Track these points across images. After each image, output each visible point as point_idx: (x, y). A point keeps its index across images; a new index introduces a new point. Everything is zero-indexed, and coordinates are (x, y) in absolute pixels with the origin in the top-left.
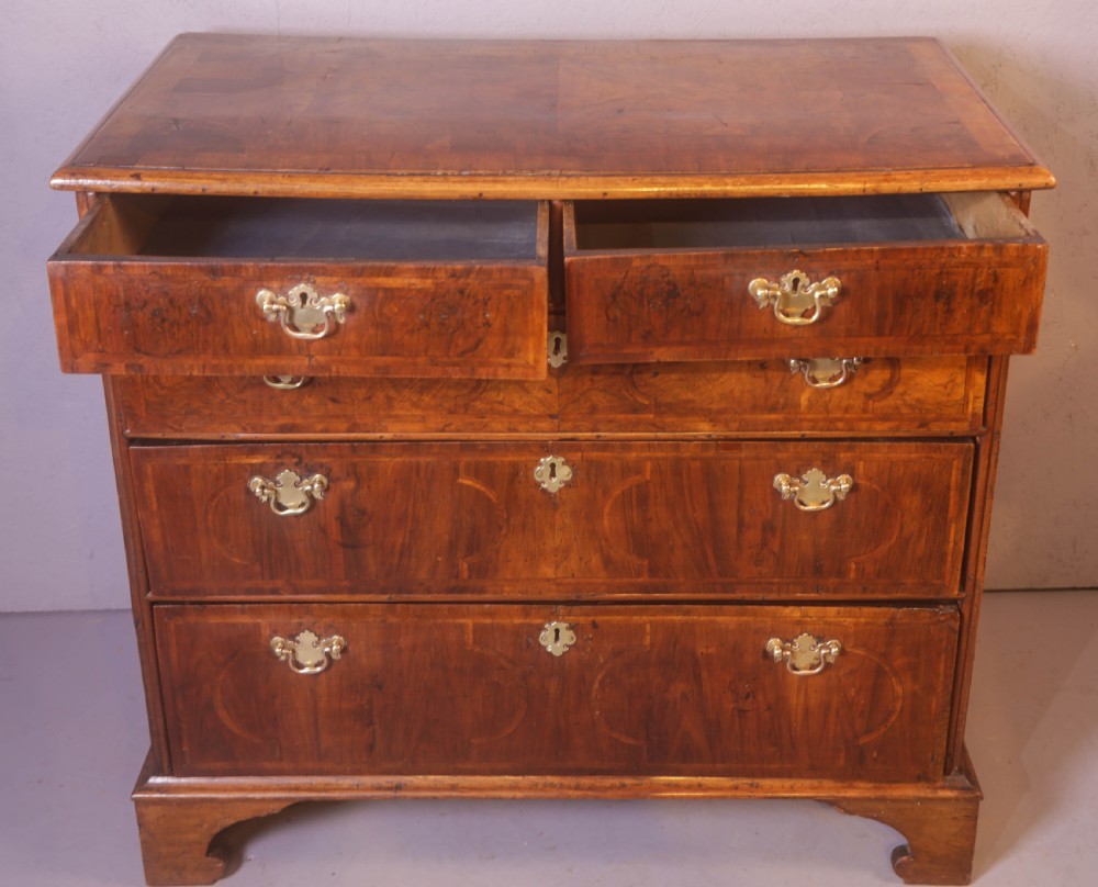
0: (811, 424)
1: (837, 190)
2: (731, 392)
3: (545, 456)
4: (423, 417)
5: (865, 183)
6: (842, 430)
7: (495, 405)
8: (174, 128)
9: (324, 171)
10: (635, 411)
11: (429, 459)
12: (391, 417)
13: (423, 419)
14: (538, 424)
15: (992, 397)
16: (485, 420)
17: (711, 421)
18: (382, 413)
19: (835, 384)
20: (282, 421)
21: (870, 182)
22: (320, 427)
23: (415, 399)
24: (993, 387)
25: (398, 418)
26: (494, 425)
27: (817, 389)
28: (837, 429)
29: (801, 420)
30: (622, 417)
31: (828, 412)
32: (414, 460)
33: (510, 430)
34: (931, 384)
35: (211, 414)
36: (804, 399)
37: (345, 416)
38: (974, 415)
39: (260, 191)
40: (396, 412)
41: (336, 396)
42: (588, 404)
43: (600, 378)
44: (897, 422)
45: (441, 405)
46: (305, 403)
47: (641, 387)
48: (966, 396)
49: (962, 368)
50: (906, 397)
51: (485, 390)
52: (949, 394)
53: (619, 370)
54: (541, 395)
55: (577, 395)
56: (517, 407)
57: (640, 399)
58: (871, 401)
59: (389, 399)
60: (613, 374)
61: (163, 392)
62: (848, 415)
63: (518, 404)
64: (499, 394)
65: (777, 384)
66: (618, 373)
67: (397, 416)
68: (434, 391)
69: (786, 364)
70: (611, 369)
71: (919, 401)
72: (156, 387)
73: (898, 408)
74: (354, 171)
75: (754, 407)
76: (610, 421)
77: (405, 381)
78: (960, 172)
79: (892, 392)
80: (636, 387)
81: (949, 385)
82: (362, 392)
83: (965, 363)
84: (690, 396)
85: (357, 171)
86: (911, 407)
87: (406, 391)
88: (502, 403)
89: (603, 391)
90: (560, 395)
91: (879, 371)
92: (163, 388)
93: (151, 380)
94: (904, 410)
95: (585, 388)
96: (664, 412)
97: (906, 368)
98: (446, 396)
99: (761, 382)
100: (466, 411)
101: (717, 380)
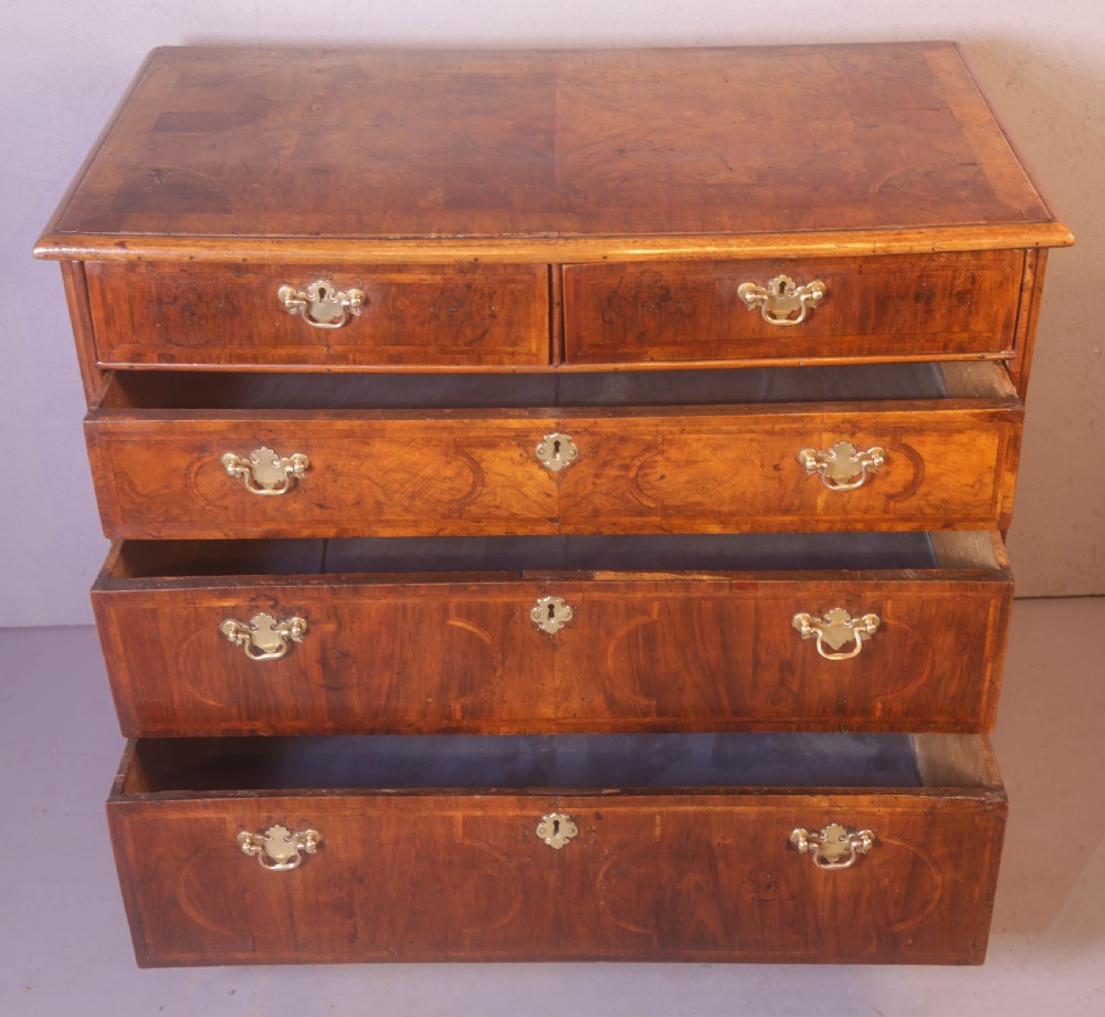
0: (827, 527)
1: (845, 249)
2: (743, 494)
3: (543, 596)
4: (415, 522)
5: (874, 243)
7: (491, 509)
8: (157, 180)
10: (640, 514)
11: (416, 600)
12: (381, 521)
13: (416, 524)
14: (537, 527)
16: (481, 525)
17: (722, 522)
18: (371, 517)
19: (855, 485)
21: (880, 242)
22: (306, 532)
23: (406, 504)
25: (388, 524)
26: (490, 529)
27: (835, 491)
28: (856, 531)
29: (817, 521)
30: (628, 519)
31: (846, 513)
32: (400, 601)
33: (508, 534)
34: (958, 484)
35: (191, 520)
36: (820, 502)
37: (332, 522)
38: (1001, 515)
39: (247, 258)
40: (386, 517)
41: (322, 502)
42: (590, 507)
43: (604, 480)
44: (919, 524)
45: (434, 510)
46: (289, 508)
47: (647, 489)
48: (995, 496)
49: (990, 467)
50: (931, 498)
51: (480, 495)
52: (976, 495)
53: (623, 473)
54: (541, 498)
55: (579, 499)
56: (515, 511)
57: (645, 502)
58: (892, 503)
59: (379, 504)
60: (617, 477)
61: (139, 500)
62: (867, 517)
63: (516, 508)
64: (495, 499)
65: (792, 485)
66: (622, 476)
67: (388, 521)
68: (427, 497)
69: (801, 465)
70: (615, 472)
71: (944, 501)
72: (133, 494)
73: (921, 509)
74: (344, 235)
75: (767, 510)
76: (614, 525)
77: (396, 487)
78: (975, 230)
79: (915, 493)
80: (641, 490)
81: (977, 486)
82: (350, 497)
83: (994, 464)
84: (699, 498)
85: (348, 235)
86: (935, 507)
87: (397, 496)
88: (498, 507)
89: (607, 494)
90: (560, 498)
91: (902, 472)
92: (139, 495)
93: (127, 488)
94: (928, 511)
95: (587, 492)
96: (671, 515)
97: (931, 469)
98: (439, 501)
99: (775, 484)
100: (460, 517)
101: (727, 482)
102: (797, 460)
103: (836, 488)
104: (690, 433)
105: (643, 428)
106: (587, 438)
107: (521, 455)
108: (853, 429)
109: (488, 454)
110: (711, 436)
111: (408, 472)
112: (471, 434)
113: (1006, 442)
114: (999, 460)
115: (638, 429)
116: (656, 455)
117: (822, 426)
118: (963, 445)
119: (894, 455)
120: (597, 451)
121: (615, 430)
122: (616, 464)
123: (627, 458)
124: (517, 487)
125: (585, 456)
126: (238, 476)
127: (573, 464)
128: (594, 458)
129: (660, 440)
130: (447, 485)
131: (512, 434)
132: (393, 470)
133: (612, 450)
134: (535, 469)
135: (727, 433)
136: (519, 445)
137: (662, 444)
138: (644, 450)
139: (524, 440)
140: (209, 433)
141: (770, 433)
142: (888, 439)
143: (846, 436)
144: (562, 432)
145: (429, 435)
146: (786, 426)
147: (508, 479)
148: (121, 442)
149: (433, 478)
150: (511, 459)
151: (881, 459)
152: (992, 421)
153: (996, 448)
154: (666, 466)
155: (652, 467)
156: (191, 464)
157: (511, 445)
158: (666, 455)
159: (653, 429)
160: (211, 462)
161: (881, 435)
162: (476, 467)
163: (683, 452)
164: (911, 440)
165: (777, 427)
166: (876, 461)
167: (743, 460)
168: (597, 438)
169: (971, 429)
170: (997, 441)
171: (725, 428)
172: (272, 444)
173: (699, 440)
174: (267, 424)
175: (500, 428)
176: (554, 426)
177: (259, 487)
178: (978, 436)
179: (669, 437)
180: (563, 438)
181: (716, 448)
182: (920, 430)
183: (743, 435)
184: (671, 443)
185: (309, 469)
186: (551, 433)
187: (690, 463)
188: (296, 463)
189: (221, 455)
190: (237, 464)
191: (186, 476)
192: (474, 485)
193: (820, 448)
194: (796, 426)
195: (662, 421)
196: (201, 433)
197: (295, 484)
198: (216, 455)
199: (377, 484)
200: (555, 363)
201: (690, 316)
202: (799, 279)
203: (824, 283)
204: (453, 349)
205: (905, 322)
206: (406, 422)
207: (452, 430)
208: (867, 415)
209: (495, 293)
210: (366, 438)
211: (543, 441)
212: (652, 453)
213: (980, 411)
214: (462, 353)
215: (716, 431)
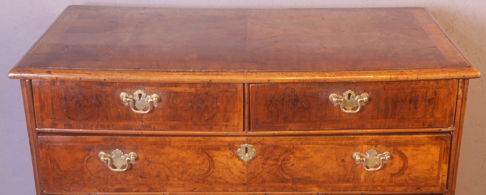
0: (366, 188)
1: (378, 78)
2: (328, 173)
5: (391, 75)
6: (380, 191)
7: (217, 179)
8: (67, 49)
9: (137, 70)
10: (283, 182)
12: (168, 185)
13: (183, 186)
14: (237, 188)
15: (451, 175)
16: (212, 186)
17: (319, 186)
18: (164, 183)
19: (377, 169)
20: (117, 187)
21: (393, 75)
22: (135, 189)
23: (180, 176)
24: (451, 170)
25: (171, 186)
26: (216, 188)
27: (368, 171)
28: (378, 190)
29: (361, 186)
30: (277, 184)
31: (374, 183)
33: (224, 191)
34: (422, 169)
35: (84, 183)
36: (362, 177)
37: (146, 184)
38: (442, 183)
39: (107, 79)
40: (171, 182)
41: (142, 175)
42: (261, 179)
43: (267, 166)
44: (406, 187)
45: (192, 179)
46: (128, 178)
47: (286, 170)
48: (438, 175)
49: (436, 162)
50: (410, 175)
51: (213, 172)
52: (430, 174)
53: (275, 163)
54: (239, 174)
55: (256, 174)
56: (228, 180)
57: (285, 176)
58: (394, 178)
59: (167, 176)
60: (273, 165)
61: (61, 173)
62: (383, 184)
64: (219, 174)
65: (350, 169)
66: (275, 164)
67: (171, 184)
68: (189, 173)
69: (354, 160)
70: (272, 162)
71: (416, 177)
72: (59, 171)
73: (406, 181)
74: (151, 70)
75: (339, 181)
76: (271, 187)
77: (175, 168)
78: (436, 70)
79: (403, 173)
80: (284, 171)
81: (431, 170)
82: (154, 173)
83: (438, 160)
84: (309, 175)
85: (152, 70)
86: (413, 180)
87: (175, 173)
88: (220, 178)
89: (268, 172)
90: (248, 174)
91: (398, 163)
92: (61, 171)
93: (56, 167)
94: (410, 182)
95: (260, 171)
96: (296, 183)
97: (410, 162)
98: (194, 175)
99: (342, 168)
100: (203, 182)
101: (322, 167)
102: (352, 157)
103: (369, 170)
104: (305, 144)
105: (284, 142)
106: (260, 146)
107: (231, 154)
108: (376, 144)
109: (216, 153)
110: (314, 146)
111: (181, 161)
112: (209, 144)
113: (443, 150)
114: (440, 158)
115: (282, 142)
116: (290, 154)
117: (363, 142)
118: (424, 151)
119: (393, 155)
120: (265, 152)
121: (272, 143)
122: (273, 158)
123: (277, 155)
124: (229, 168)
125: (259, 155)
126: (105, 162)
127: (254, 158)
128: (263, 155)
129: (292, 148)
130: (197, 168)
131: (227, 144)
132: (174, 160)
133: (271, 152)
134: (236, 160)
135: (321, 144)
136: (230, 149)
137: (293, 149)
138: (285, 152)
139: (232, 147)
140: (93, 142)
141: (340, 145)
142: (392, 148)
143: (373, 147)
144: (249, 143)
145: (190, 144)
146: (347, 142)
147: (225, 165)
148: (54, 146)
149: (191, 164)
150: (226, 156)
151: (389, 157)
152: (437, 140)
153: (439, 153)
154: (294, 160)
155: (288, 160)
156: (85, 157)
157: (226, 149)
158: (294, 154)
159: (289, 142)
160: (93, 156)
161: (389, 146)
162: (211, 159)
163: (302, 153)
164: (401, 148)
165: (343, 142)
166: (386, 157)
167: (328, 157)
168: (264, 146)
169: (428, 143)
170: (439, 149)
171: (320, 142)
172: (121, 148)
173: (309, 148)
174: (119, 138)
175: (221, 141)
176: (245, 140)
177: (115, 168)
178: (431, 147)
179: (296, 146)
180: (250, 146)
181: (316, 151)
182: (406, 144)
183: (328, 146)
184: (297, 149)
185: (137, 159)
186: (244, 144)
187: (305, 158)
188: (131, 156)
189: (98, 153)
190: (105, 157)
191: (82, 162)
192: (210, 168)
193: (362, 152)
194: (351, 142)
195: (293, 139)
196: (90, 142)
197: (131, 167)
198: (96, 153)
199: (167, 167)
200: (246, 131)
201: (307, 109)
202: (357, 92)
203: (368, 94)
204: (199, 123)
205: (405, 113)
206: (180, 138)
207: (199, 141)
208: (383, 137)
209: (219, 97)
210: (162, 145)
211: (240, 147)
212: (288, 153)
213: (432, 136)
214: (203, 125)
215: (317, 144)
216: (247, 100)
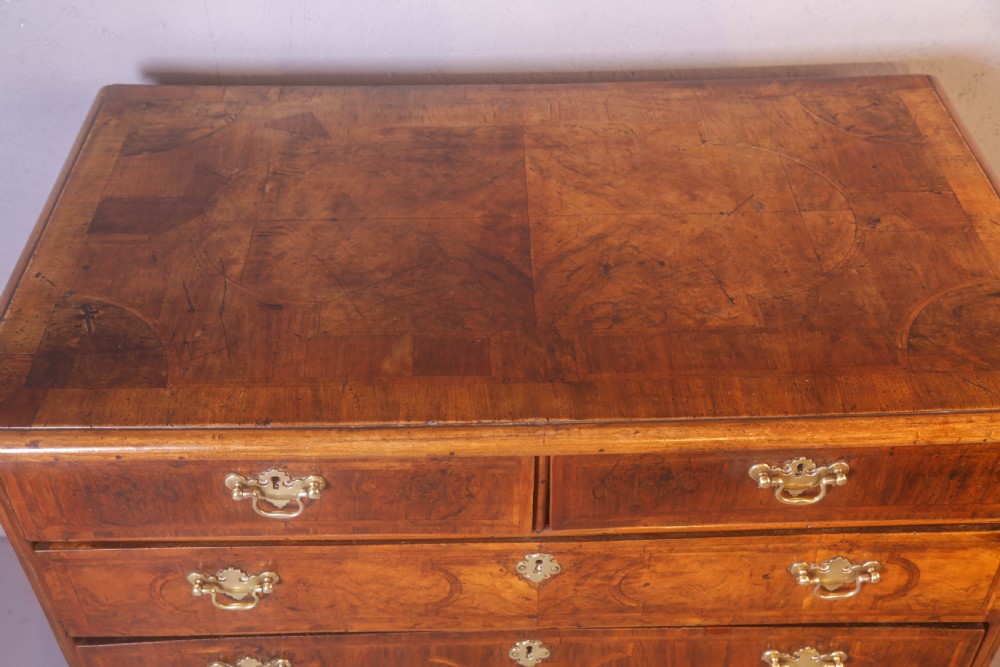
0: (811, 618)
2: (728, 596)
3: (521, 641)
4: (391, 619)
5: (917, 433)
7: (469, 609)
9: (262, 426)
10: (621, 611)
12: (356, 619)
14: (514, 622)
16: (459, 621)
17: (703, 617)
18: (346, 615)
21: (923, 433)
22: (279, 627)
23: (381, 607)
26: (468, 624)
29: (801, 615)
30: (607, 615)
31: (832, 609)
33: (485, 626)
34: (952, 588)
36: (806, 601)
37: (306, 620)
39: (186, 456)
40: (361, 616)
41: (294, 606)
42: (570, 607)
43: (585, 588)
45: (410, 610)
46: (261, 611)
47: (629, 594)
48: (988, 597)
49: (989, 576)
50: (920, 598)
51: (458, 599)
52: (969, 596)
53: (607, 582)
54: (520, 601)
55: (559, 601)
56: (493, 610)
57: (627, 603)
58: (880, 602)
59: (353, 608)
60: (599, 585)
61: (103, 608)
62: (852, 612)
63: (494, 609)
64: (473, 602)
65: (779, 590)
66: (605, 584)
67: (363, 619)
68: (402, 601)
70: (597, 582)
71: (933, 600)
72: (97, 605)
73: (909, 606)
75: (751, 607)
76: (594, 619)
77: (371, 594)
79: (905, 595)
80: (624, 595)
81: (972, 589)
82: (324, 602)
83: (993, 573)
84: (682, 599)
86: (924, 605)
87: (372, 601)
88: (476, 608)
89: (588, 597)
90: (540, 601)
91: (897, 577)
92: (104, 605)
93: (88, 600)
94: (916, 607)
95: (568, 596)
96: (652, 612)
97: (925, 577)
98: (415, 604)
99: (762, 589)
100: (437, 614)
101: (713, 587)
102: (788, 572)
103: (826, 597)
104: (678, 552)
105: (629, 549)
106: (570, 557)
107: (501, 570)
108: (851, 547)
109: (466, 569)
110: (701, 553)
111: (383, 584)
112: (448, 555)
115: (625, 549)
116: (641, 568)
117: (819, 545)
118: (964, 558)
119: (889, 567)
120: (579, 566)
121: (601, 551)
122: (600, 575)
123: (611, 571)
124: (496, 593)
125: (567, 571)
126: (204, 597)
127: (554, 577)
128: (577, 571)
129: (647, 557)
130: (422, 593)
131: (492, 554)
132: (367, 583)
133: (596, 565)
134: (514, 580)
135: (717, 551)
136: (499, 563)
137: (649, 560)
138: (629, 565)
139: (504, 561)
140: (172, 558)
141: (763, 551)
142: (887, 554)
143: (842, 553)
144: (545, 553)
145: (404, 556)
146: (780, 547)
147: (487, 588)
148: (78, 566)
149: (408, 588)
150: (491, 573)
154: (651, 577)
155: (638, 578)
157: (490, 563)
158: (651, 568)
159: (640, 549)
160: (175, 579)
161: (880, 551)
162: (453, 578)
163: (670, 566)
164: (911, 556)
165: (771, 546)
166: (873, 578)
167: (732, 571)
168: (582, 557)
169: (976, 546)
172: (238, 566)
173: (687, 557)
174: (233, 549)
176: (537, 548)
178: (982, 552)
179: (656, 555)
180: (546, 558)
181: (705, 563)
183: (734, 553)
184: (658, 560)
185: (279, 583)
186: (533, 554)
187: (677, 574)
189: (185, 576)
190: (201, 585)
192: (451, 593)
193: (814, 562)
194: (791, 545)
195: (651, 543)
198: (180, 573)
199: (351, 593)
200: (538, 529)
201: (692, 491)
202: (819, 460)
203: (848, 462)
204: (427, 522)
205: (933, 495)
206: (380, 547)
207: (428, 552)
208: (868, 536)
209: (473, 476)
210: (338, 560)
211: (524, 559)
212: (638, 567)
213: (989, 533)
214: (435, 525)
215: (708, 550)
216: (542, 477)
